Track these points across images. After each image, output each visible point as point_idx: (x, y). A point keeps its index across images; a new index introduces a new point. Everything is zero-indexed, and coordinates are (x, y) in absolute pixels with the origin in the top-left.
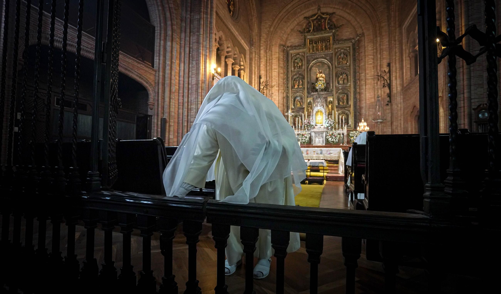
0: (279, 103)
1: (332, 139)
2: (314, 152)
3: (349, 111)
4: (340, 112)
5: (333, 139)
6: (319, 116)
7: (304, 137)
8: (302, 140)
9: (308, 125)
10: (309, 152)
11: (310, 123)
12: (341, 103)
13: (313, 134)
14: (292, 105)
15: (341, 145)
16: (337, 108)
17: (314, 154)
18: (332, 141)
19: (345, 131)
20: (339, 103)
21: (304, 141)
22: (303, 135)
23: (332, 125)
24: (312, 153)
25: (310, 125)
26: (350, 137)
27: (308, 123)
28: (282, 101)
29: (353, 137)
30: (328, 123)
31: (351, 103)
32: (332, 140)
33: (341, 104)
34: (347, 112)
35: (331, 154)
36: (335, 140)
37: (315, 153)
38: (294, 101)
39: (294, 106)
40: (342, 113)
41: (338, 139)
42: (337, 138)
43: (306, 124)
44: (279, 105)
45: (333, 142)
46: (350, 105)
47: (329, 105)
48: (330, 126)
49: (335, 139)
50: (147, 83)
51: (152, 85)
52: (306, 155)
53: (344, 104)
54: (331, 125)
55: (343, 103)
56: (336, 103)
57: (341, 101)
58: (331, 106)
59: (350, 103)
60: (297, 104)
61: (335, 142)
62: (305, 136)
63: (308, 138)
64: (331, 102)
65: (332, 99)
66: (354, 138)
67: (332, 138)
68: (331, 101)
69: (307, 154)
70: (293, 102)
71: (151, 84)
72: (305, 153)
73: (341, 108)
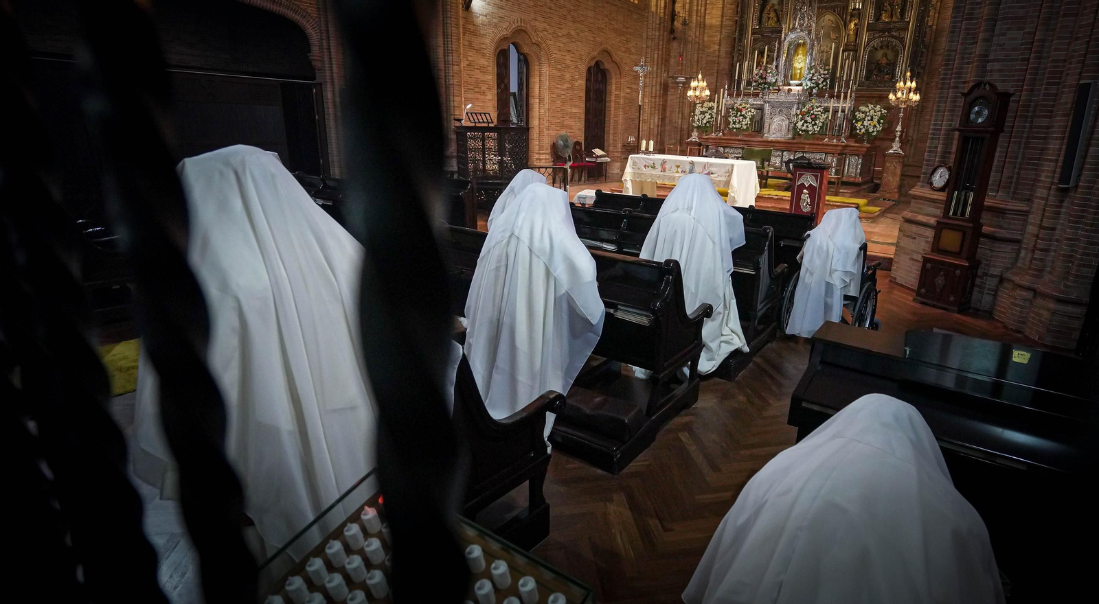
0: (722, 16)
1: (803, 125)
2: (678, 167)
3: (902, 40)
4: (875, 43)
5: (805, 125)
6: (800, 56)
7: (741, 115)
8: (734, 123)
9: (761, 84)
10: (667, 166)
11: (765, 78)
12: (885, 18)
13: (767, 108)
14: (756, 22)
15: (826, 140)
16: (872, 31)
17: (677, 172)
18: (804, 130)
19: (848, 105)
20: (878, 18)
21: (737, 126)
22: (739, 110)
23: (821, 86)
24: (674, 169)
25: (765, 83)
26: (854, 121)
27: (761, 77)
28: (731, 9)
29: (864, 119)
30: (811, 80)
31: (911, 17)
32: (804, 128)
33: (883, 18)
34: (896, 42)
35: (712, 174)
36: (811, 128)
37: (680, 170)
38: (762, 11)
39: (760, 23)
40: (881, 48)
41: (821, 124)
42: (817, 122)
43: (755, 82)
44: (722, 21)
45: (807, 131)
46: (909, 22)
47: (850, 22)
48: (814, 88)
49: (813, 125)
50: (295, 12)
51: (310, 15)
52: (661, 173)
53: (894, 19)
54: (818, 85)
55: (892, 16)
56: (869, 16)
57: (886, 11)
58: (855, 24)
59: (907, 15)
60: (769, 18)
61: (810, 133)
62: (743, 113)
63: (748, 119)
64: (858, 14)
65: (859, 6)
66: (865, 123)
67: (806, 122)
68: (859, 9)
69: (663, 170)
70: (757, 14)
71: (307, 12)
72: (660, 169)
73: (883, 31)
